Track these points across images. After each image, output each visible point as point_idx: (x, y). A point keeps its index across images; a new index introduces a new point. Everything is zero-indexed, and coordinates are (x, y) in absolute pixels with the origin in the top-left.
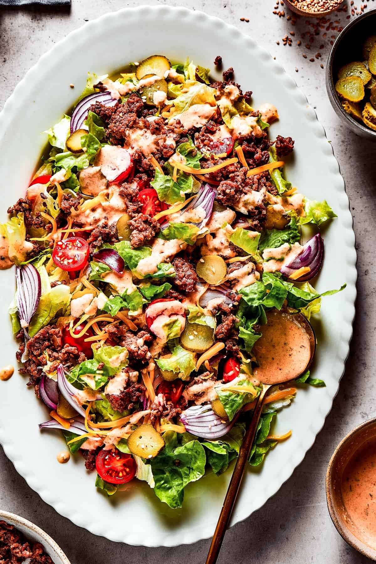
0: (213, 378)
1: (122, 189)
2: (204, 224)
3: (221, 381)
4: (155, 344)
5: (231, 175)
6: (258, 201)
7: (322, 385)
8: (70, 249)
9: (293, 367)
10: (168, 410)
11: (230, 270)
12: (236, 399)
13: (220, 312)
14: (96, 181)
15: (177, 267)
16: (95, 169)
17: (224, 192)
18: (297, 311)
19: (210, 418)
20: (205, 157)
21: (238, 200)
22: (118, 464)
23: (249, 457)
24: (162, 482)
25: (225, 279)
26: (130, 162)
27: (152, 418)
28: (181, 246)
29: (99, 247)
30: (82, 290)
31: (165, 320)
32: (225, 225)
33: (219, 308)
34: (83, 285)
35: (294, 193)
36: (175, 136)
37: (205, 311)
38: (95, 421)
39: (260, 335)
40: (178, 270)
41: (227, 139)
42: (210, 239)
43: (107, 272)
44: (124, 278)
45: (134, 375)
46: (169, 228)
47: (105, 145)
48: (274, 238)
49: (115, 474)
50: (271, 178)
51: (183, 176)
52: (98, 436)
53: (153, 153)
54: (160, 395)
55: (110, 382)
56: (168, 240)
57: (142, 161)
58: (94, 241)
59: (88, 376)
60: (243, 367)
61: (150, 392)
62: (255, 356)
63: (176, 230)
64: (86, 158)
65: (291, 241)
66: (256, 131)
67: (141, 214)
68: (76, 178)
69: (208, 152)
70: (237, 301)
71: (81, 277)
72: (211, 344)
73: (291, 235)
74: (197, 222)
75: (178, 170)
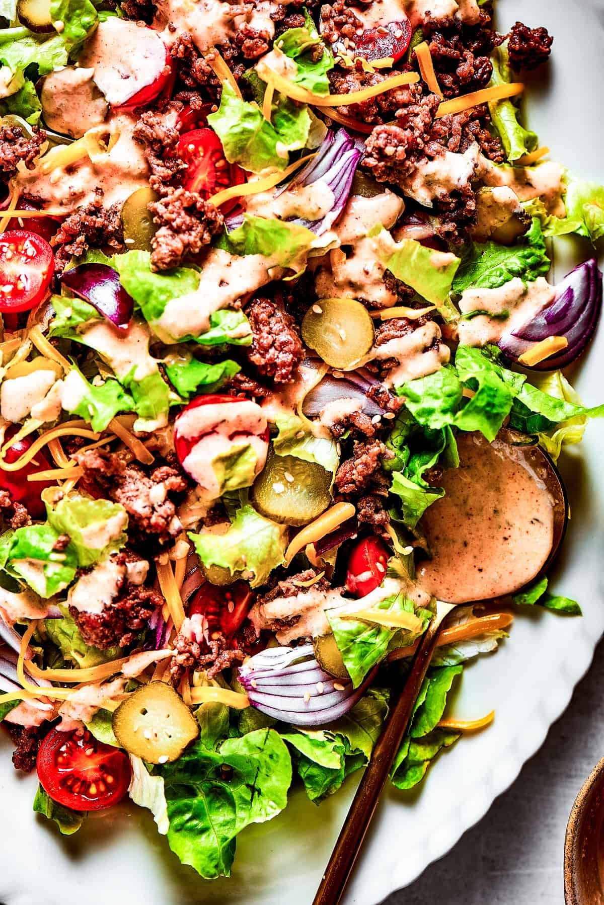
0: (323, 584)
1: (140, 125)
2: (327, 223)
3: (341, 589)
4: (192, 498)
5: (400, 112)
6: (459, 180)
7: (573, 611)
8: (9, 260)
9: (510, 567)
10: (212, 653)
11: (381, 336)
12: (372, 640)
13: (349, 432)
14: (82, 102)
15: (257, 323)
16: (81, 74)
17: (380, 151)
18: (531, 440)
19: (309, 676)
20: (342, 65)
21: (411, 171)
22: (89, 766)
23: (393, 766)
24: (188, 816)
25: (368, 356)
26: (164, 63)
27: (174, 669)
28: (271, 272)
29: (78, 259)
30: (30, 358)
31: (219, 446)
32: (376, 231)
33: (348, 423)
34: (34, 347)
35: (541, 158)
36: (274, 9)
37: (315, 426)
38: (43, 662)
39: (439, 491)
40: (259, 330)
41: (397, 23)
42: (340, 259)
43: (92, 321)
44: (130, 338)
45: (137, 570)
46: (244, 228)
47: (109, 18)
48: (489, 264)
49: (81, 787)
50: (491, 120)
51: (286, 107)
52: (47, 699)
53: (220, 47)
54: (197, 618)
55: (80, 581)
56: (241, 254)
57: (193, 62)
58: (66, 244)
59: (32, 564)
60: (396, 564)
61: (172, 608)
62: (425, 537)
63: (260, 235)
64: (63, 45)
65: (529, 274)
66: (466, 10)
67: (180, 190)
68: (34, 92)
69: (349, 52)
70: (394, 411)
71: (31, 328)
72: (324, 507)
73: (529, 261)
74: (312, 219)
75: (276, 93)
